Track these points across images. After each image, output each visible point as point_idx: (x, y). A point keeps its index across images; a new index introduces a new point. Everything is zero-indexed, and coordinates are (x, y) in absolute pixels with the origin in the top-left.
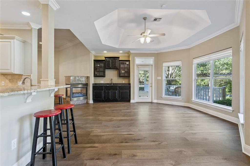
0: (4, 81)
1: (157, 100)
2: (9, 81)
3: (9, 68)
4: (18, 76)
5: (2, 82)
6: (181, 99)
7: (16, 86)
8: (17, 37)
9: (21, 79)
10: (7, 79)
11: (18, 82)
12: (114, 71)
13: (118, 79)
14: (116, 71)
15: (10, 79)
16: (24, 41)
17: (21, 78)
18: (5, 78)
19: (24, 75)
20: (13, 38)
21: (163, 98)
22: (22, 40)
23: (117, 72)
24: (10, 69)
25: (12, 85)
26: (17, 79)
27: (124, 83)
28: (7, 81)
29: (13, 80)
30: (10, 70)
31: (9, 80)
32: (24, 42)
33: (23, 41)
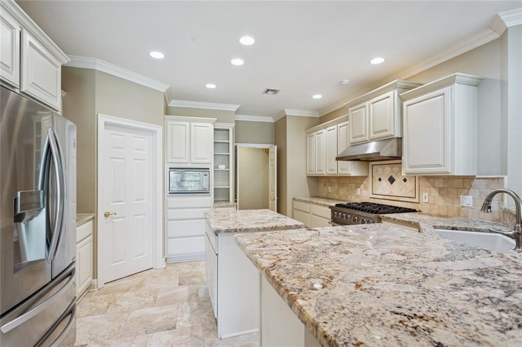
0: (427, 192)
2: (439, 193)
3: (441, 162)
4: (462, 180)
5: (424, 194)
7: (456, 206)
8: (460, 75)
9: (469, 189)
10: (434, 187)
11: (461, 196)
15: (442, 188)
16: (479, 79)
17: (468, 187)
18: (430, 185)
19: (477, 177)
20: (451, 82)
22: (474, 78)
24: (443, 164)
25: (445, 204)
26: (458, 189)
28: (435, 192)
29: (449, 189)
30: (444, 167)
31: (438, 189)
32: (478, 84)
33: (475, 80)
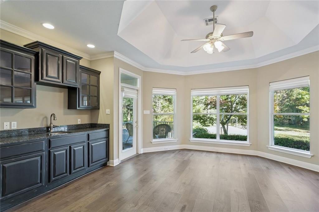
1: (143, 148)
6: (176, 141)
12: (55, 91)
13: (65, 114)
14: (61, 92)
21: (153, 143)
23: (62, 94)
27: (79, 123)
